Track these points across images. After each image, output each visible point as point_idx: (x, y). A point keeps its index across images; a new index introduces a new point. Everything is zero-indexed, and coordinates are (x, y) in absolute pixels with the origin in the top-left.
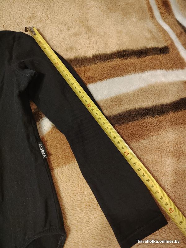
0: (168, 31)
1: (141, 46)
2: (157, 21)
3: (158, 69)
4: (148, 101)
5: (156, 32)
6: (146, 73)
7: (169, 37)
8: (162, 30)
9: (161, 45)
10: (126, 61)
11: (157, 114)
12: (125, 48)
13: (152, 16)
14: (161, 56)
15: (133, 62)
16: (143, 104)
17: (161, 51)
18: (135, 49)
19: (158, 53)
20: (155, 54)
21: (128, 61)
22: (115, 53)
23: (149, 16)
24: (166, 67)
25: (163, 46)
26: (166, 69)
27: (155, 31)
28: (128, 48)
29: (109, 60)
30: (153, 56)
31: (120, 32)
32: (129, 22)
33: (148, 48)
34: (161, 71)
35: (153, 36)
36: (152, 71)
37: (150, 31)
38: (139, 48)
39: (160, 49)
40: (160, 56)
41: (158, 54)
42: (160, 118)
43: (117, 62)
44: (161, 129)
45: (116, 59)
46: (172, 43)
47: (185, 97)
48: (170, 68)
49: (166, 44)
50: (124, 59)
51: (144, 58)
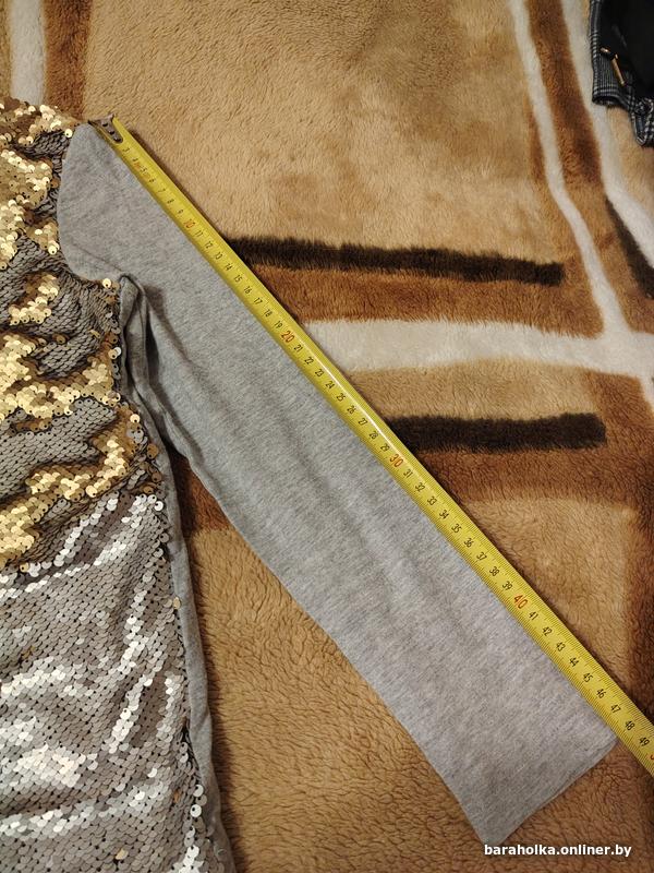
0: (572, 224)
1: (485, 248)
2: (549, 191)
3: (518, 320)
4: (470, 404)
5: (538, 218)
6: (481, 325)
7: (572, 238)
8: (556, 217)
9: (545, 257)
10: (432, 281)
11: (486, 445)
12: (437, 244)
13: (539, 174)
14: (534, 289)
15: (451, 289)
16: (451, 408)
17: (537, 275)
18: (466, 254)
19: (530, 278)
20: (520, 279)
21: (435, 283)
22: (407, 252)
23: (529, 172)
24: (542, 321)
25: (548, 261)
26: (541, 326)
27: (536, 214)
28: (447, 246)
29: (385, 269)
30: (513, 284)
31: (436, 199)
32: (467, 175)
33: (505, 257)
34: (527, 328)
35: (524, 228)
36: (498, 324)
37: (521, 213)
38: (478, 252)
39: (538, 267)
40: (532, 287)
41: (528, 281)
42: (491, 456)
43: (405, 277)
44: (488, 489)
45: (404, 271)
46: (576, 261)
47: (579, 412)
48: (552, 326)
49: (557, 258)
50: (428, 273)
51: (485, 284)
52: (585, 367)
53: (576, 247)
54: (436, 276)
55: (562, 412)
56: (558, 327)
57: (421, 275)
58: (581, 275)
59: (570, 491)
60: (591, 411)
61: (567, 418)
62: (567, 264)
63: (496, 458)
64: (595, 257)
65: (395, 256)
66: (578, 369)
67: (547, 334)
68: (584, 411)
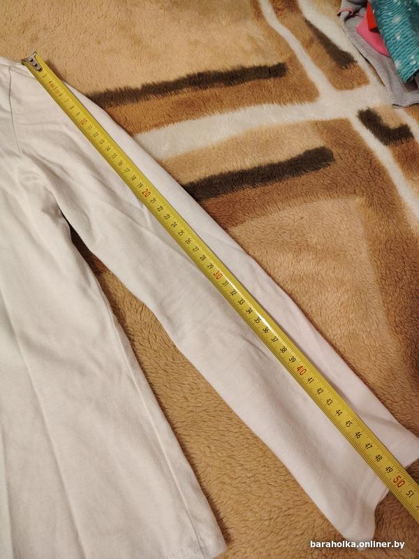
0: (286, 38)
1: (234, 65)
3: (265, 102)
4: (245, 159)
5: (262, 39)
6: (242, 110)
7: (287, 46)
8: (274, 36)
9: (272, 61)
10: (204, 92)
11: (262, 181)
12: (202, 69)
13: (259, 15)
14: (270, 82)
15: (218, 94)
16: (235, 164)
17: (270, 73)
18: (222, 71)
19: (266, 76)
20: (260, 78)
21: (207, 93)
22: (184, 79)
23: (252, 15)
24: (280, 99)
25: (275, 63)
26: (280, 103)
27: (261, 37)
28: (209, 69)
29: (173, 92)
30: (256, 82)
31: (196, 43)
32: (212, 26)
33: (247, 67)
34: (271, 105)
35: (256, 47)
36: (253, 107)
37: (251, 39)
38: (229, 69)
39: (270, 68)
40: (268, 81)
41: (265, 78)
42: (266, 187)
43: (186, 94)
44: (268, 207)
45: (185, 90)
46: (293, 58)
47: (314, 147)
48: (287, 101)
49: (281, 60)
50: (200, 88)
51: (239, 86)
52: (313, 120)
53: (291, 51)
54: (206, 88)
55: (304, 151)
56: (291, 100)
57: (196, 90)
58: (298, 66)
59: (319, 195)
60: (322, 145)
61: (308, 153)
62: (287, 62)
63: (269, 187)
64: (305, 54)
65: (177, 83)
66: (309, 122)
67: (285, 107)
68: (318, 146)
